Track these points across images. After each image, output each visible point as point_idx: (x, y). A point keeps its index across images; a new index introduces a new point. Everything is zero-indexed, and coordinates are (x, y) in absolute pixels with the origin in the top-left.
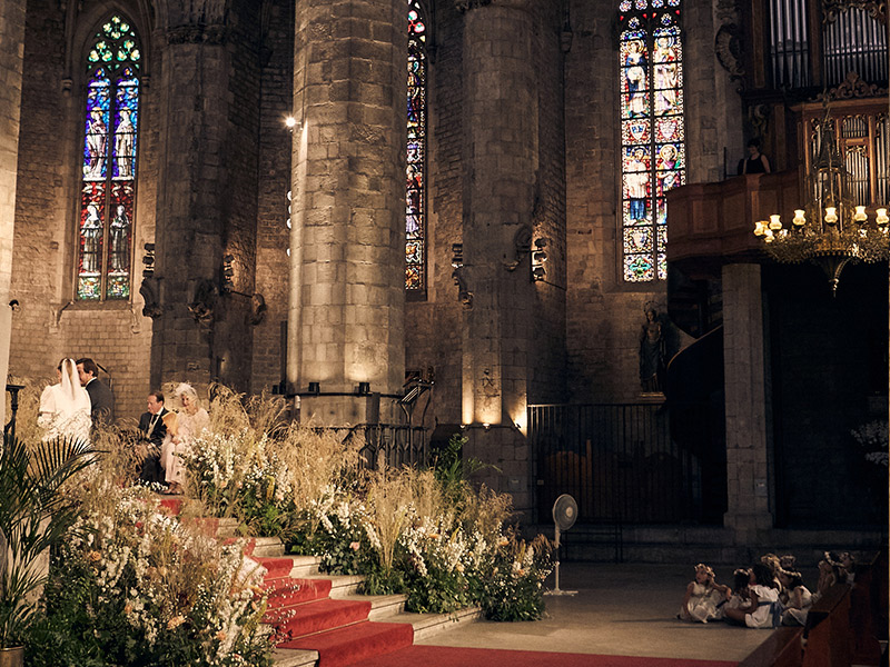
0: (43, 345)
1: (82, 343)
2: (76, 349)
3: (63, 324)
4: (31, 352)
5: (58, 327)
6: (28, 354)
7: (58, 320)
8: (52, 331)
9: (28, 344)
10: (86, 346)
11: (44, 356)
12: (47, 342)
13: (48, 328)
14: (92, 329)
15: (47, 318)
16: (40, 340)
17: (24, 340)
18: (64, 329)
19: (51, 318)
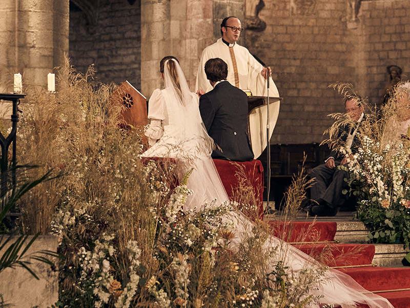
0: (341, 43)
1: (386, 38)
2: (379, 47)
3: (363, 16)
4: (327, 52)
5: (357, 21)
6: (324, 55)
7: (357, 12)
8: (350, 26)
9: (324, 43)
10: (390, 42)
11: (343, 57)
12: (346, 40)
13: (345, 23)
14: (395, 21)
15: (344, 11)
16: (338, 37)
17: (318, 39)
18: (364, 23)
19: (348, 10)
